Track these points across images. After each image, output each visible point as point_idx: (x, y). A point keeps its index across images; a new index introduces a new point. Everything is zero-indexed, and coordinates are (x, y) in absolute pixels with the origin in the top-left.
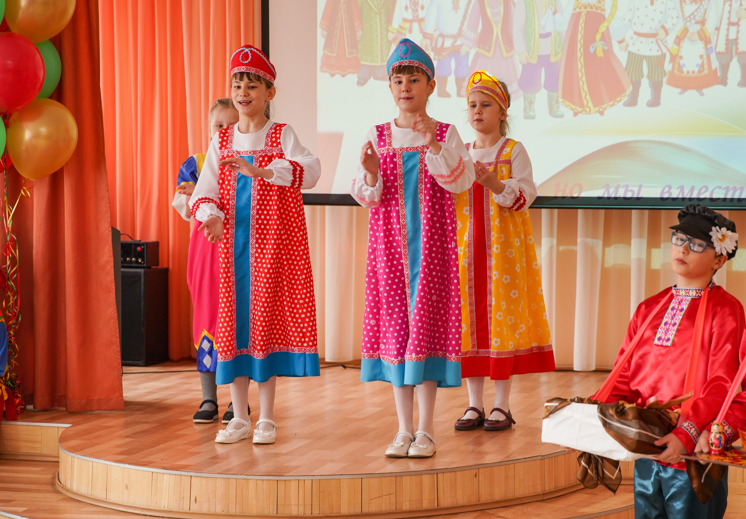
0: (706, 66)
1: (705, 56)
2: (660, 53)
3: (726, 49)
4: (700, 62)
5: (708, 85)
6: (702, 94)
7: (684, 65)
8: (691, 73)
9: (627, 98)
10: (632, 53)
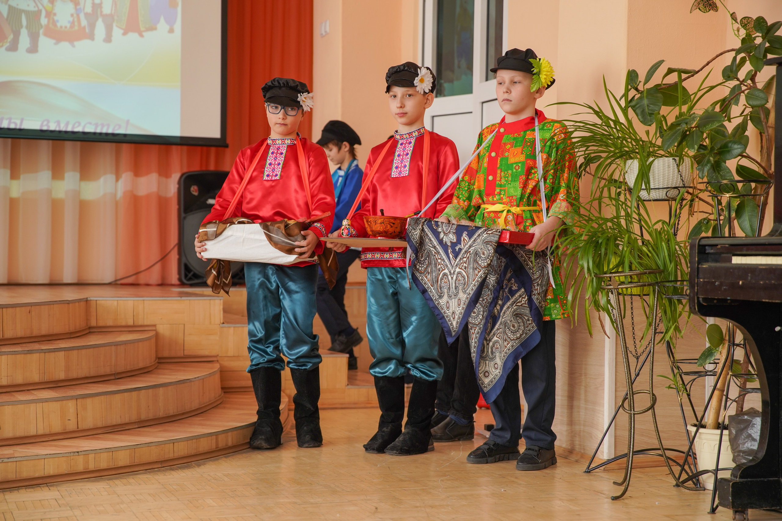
0: (76, 24)
1: (75, 15)
2: (36, 9)
3: (93, 11)
4: (71, 19)
5: (79, 39)
6: (74, 46)
7: (58, 21)
8: (63, 28)
9: (8, 44)
10: (12, 7)
